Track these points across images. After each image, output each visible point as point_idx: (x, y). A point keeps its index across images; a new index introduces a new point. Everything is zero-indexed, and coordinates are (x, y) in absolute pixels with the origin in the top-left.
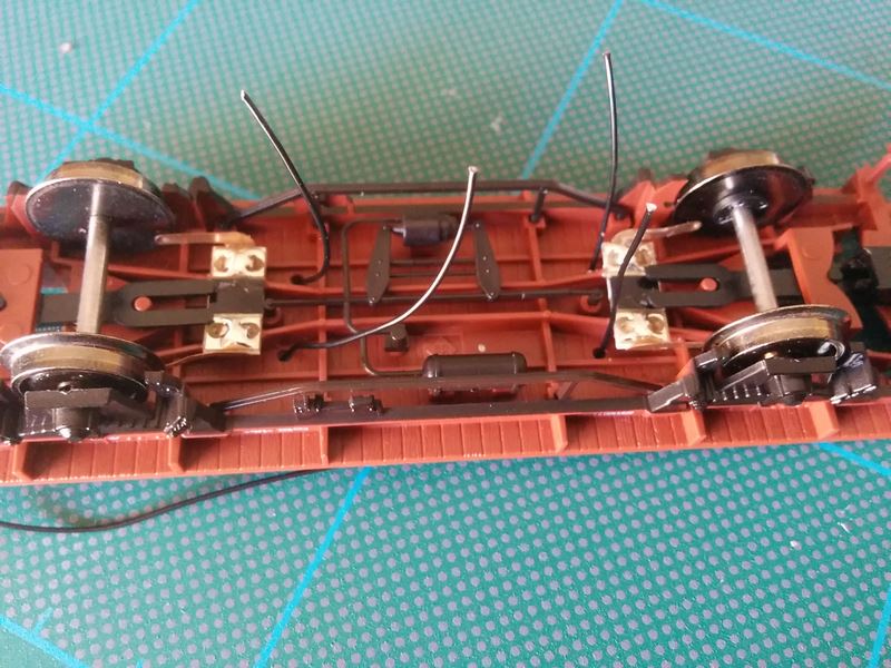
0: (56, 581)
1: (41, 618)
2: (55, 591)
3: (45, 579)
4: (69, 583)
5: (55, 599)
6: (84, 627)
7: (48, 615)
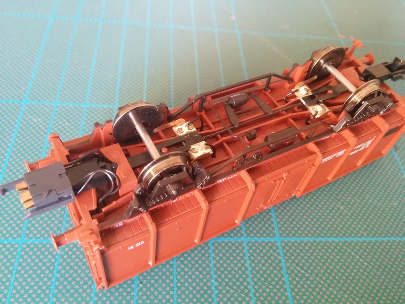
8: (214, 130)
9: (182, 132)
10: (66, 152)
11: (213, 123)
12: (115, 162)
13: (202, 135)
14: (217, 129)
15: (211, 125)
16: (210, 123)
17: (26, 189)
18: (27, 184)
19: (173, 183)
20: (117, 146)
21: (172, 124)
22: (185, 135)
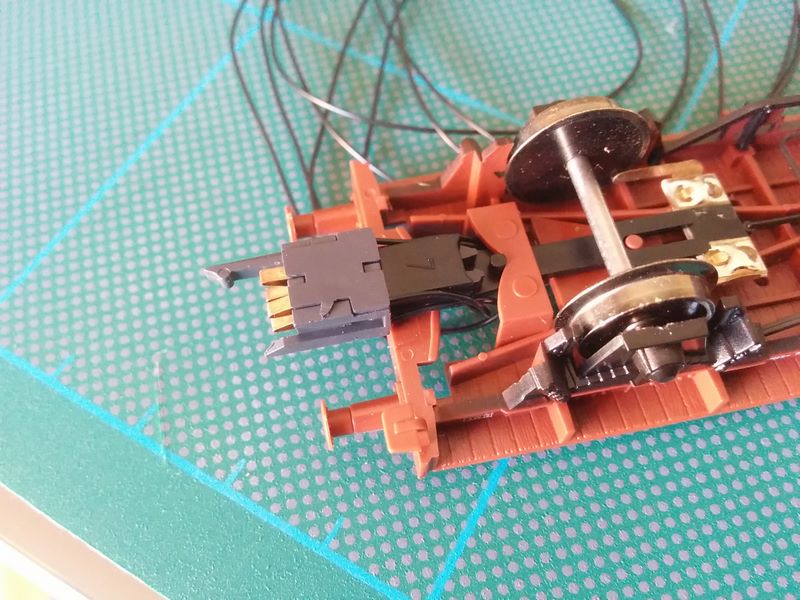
0: (249, 433)
1: (235, 470)
2: (249, 443)
3: (237, 431)
4: (262, 436)
5: (248, 451)
6: (279, 481)
7: (242, 467)
8: (775, 207)
9: (689, 200)
10: (382, 202)
11: (774, 187)
12: (500, 251)
13: (743, 217)
14: (787, 207)
15: (770, 194)
16: (765, 185)
17: (283, 283)
18: (287, 273)
19: (659, 347)
20: (511, 209)
21: (659, 170)
22: (697, 209)
